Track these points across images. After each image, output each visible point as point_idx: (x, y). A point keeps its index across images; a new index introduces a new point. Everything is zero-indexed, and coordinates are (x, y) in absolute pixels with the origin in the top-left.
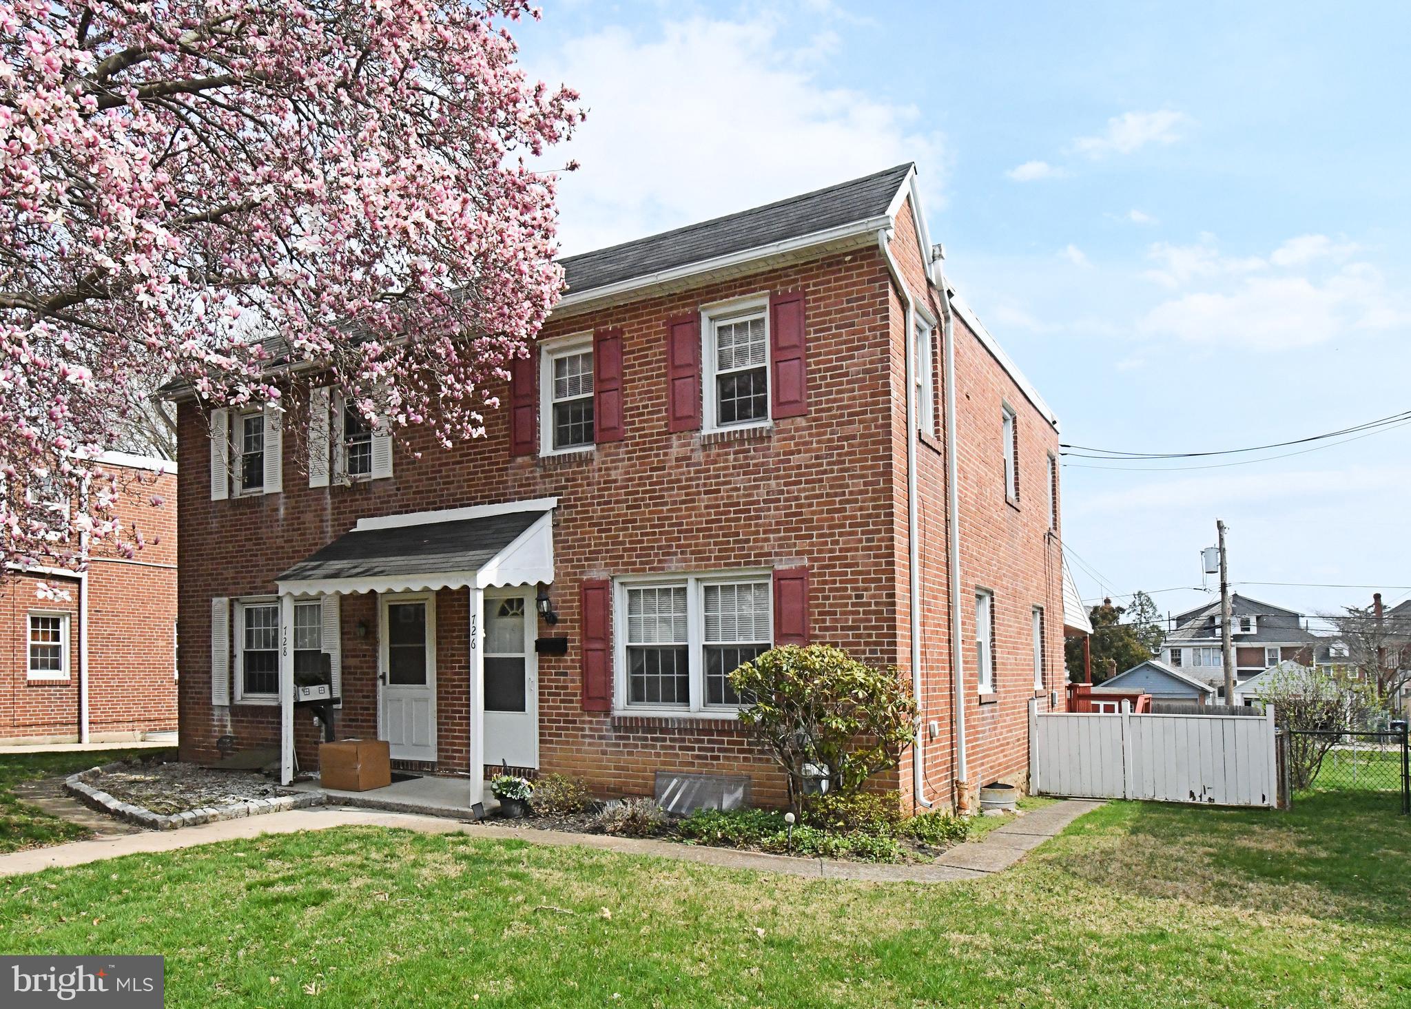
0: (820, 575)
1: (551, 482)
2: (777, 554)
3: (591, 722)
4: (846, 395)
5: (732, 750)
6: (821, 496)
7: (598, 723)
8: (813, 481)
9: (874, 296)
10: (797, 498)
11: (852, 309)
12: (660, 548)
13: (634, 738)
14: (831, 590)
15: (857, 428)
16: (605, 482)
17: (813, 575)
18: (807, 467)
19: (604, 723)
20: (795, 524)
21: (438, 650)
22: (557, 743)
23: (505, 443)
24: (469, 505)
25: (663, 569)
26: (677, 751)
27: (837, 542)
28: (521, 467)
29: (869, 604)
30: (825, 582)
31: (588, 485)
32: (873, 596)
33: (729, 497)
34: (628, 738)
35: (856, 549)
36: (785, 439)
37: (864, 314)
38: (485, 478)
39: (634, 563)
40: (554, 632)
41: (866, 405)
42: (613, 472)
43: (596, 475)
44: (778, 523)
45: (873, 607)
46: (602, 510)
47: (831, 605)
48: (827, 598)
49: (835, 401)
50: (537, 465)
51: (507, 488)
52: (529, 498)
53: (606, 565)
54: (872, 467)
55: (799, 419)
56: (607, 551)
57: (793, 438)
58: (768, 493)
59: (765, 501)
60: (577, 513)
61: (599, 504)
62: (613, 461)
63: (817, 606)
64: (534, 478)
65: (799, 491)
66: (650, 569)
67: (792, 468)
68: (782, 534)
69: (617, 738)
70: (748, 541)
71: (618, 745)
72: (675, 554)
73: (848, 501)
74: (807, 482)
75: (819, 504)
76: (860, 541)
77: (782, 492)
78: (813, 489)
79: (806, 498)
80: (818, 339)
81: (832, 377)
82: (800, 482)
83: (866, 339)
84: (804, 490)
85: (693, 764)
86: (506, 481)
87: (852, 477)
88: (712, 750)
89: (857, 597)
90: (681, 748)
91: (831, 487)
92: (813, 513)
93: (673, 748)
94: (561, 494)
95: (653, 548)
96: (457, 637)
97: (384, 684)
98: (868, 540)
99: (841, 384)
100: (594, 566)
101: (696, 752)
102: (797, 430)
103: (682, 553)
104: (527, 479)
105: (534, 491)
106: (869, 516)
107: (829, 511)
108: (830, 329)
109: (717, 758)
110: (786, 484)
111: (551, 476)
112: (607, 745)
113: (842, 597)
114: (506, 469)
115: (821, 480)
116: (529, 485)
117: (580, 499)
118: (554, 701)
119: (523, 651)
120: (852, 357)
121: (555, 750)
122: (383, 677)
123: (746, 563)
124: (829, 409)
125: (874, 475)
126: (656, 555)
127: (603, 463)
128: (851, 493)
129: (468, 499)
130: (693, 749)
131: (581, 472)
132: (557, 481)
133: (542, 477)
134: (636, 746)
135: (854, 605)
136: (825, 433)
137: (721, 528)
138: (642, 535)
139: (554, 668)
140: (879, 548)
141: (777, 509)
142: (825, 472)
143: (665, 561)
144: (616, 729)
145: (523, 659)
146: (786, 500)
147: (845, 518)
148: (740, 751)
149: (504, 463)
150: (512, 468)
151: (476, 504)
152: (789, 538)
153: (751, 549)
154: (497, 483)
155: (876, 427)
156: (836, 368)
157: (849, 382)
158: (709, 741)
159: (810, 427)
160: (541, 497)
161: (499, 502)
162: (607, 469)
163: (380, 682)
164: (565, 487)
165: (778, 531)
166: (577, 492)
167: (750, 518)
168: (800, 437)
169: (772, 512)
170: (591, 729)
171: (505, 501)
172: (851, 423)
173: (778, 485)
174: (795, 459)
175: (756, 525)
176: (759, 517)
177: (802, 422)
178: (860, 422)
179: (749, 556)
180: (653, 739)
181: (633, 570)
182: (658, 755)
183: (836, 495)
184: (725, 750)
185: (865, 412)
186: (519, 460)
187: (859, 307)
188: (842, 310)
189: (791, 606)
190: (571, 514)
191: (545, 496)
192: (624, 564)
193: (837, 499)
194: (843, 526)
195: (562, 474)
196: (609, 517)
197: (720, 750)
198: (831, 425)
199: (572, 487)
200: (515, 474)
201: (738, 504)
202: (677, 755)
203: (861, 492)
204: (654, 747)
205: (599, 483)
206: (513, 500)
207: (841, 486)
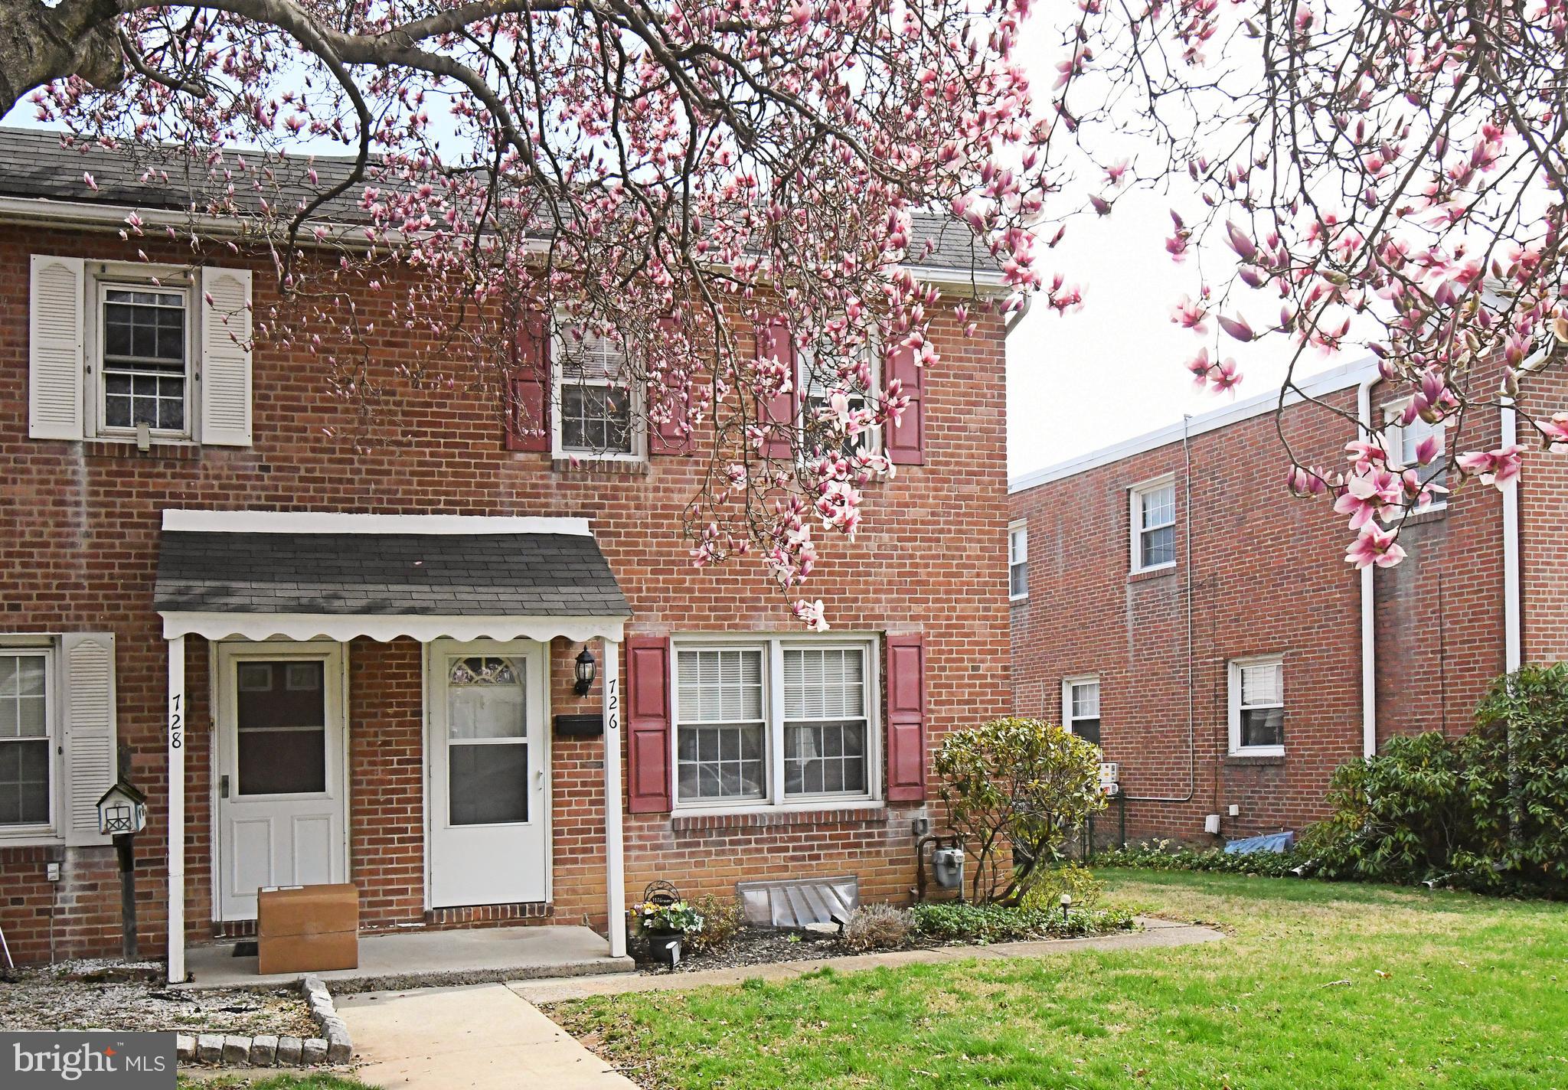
0: (937, 643)
1: (578, 496)
2: (889, 618)
3: (641, 828)
4: (964, 452)
5: (835, 846)
6: (937, 557)
7: (650, 828)
8: (930, 540)
9: (992, 353)
10: (912, 557)
11: (969, 360)
12: (742, 600)
13: (706, 843)
14: (947, 661)
15: (973, 489)
16: (664, 507)
17: (929, 644)
18: (923, 523)
19: (660, 828)
20: (911, 585)
21: (353, 736)
22: (584, 861)
23: (495, 427)
24: (424, 512)
25: (748, 627)
26: (766, 854)
27: (954, 609)
28: (524, 467)
29: (985, 677)
30: (941, 652)
31: (638, 507)
32: (989, 669)
33: (833, 546)
34: (698, 844)
35: (974, 618)
36: (899, 488)
37: (982, 369)
38: (455, 474)
39: (708, 618)
40: (580, 706)
41: (983, 465)
42: (676, 496)
43: (651, 495)
44: (890, 583)
45: (989, 680)
46: (659, 544)
47: (947, 678)
48: (943, 669)
49: (952, 455)
50: (552, 468)
51: (499, 494)
52: (538, 514)
53: (665, 618)
54: (989, 532)
55: (915, 468)
56: (666, 600)
57: (908, 488)
58: (879, 547)
59: (876, 556)
60: (619, 544)
61: (654, 535)
62: (675, 481)
63: (934, 677)
64: (547, 487)
65: (914, 549)
66: (729, 626)
67: (906, 522)
68: (895, 596)
69: (679, 845)
70: (856, 600)
71: (682, 855)
72: (765, 609)
73: (965, 566)
74: (923, 540)
75: (935, 566)
76: (977, 609)
77: (895, 548)
78: (930, 548)
79: (922, 557)
80: (936, 384)
81: (949, 429)
82: (915, 539)
83: (984, 396)
84: (920, 548)
85: (786, 868)
86: (497, 485)
87: (970, 540)
88: (812, 848)
89: (974, 668)
90: (770, 850)
91: (948, 548)
92: (929, 574)
93: (759, 851)
94: (593, 515)
95: (734, 599)
96: (396, 715)
97: (225, 795)
98: (986, 609)
99: (959, 438)
100: (648, 618)
101: (791, 853)
102: (912, 480)
103: (773, 609)
104: (534, 486)
105: (546, 505)
106: (986, 584)
107: (946, 575)
108: (947, 376)
109: (818, 857)
110: (900, 540)
111: (577, 487)
112: (665, 856)
113: (958, 669)
114: (497, 467)
115: (938, 540)
116: (538, 496)
117: (625, 526)
118: (578, 803)
119: (524, 734)
120: (969, 412)
121: (582, 871)
122: (225, 782)
123: (855, 626)
124: (947, 464)
125: (990, 541)
126: (738, 609)
127: (661, 480)
128: (968, 557)
129: (419, 502)
130: (786, 849)
131: (627, 489)
132: (586, 496)
133: (559, 486)
134: (709, 853)
135: (970, 677)
136: (941, 489)
137: (824, 582)
138: (718, 581)
139: (579, 757)
140: (995, 618)
141: (890, 566)
142: (941, 531)
143: (751, 617)
144: (678, 833)
145: (525, 746)
146: (900, 557)
147: (963, 583)
148: (844, 846)
149: (489, 456)
150: (504, 466)
151: (435, 512)
152: (904, 600)
153: (859, 609)
154: (479, 485)
155: (994, 491)
156: (953, 420)
157: (968, 438)
158: (807, 838)
159: (927, 480)
160: (559, 515)
161: (482, 513)
162: (666, 490)
163: (215, 793)
164: (601, 507)
165: (891, 591)
166: (620, 516)
167: (859, 574)
168: (916, 489)
169: (884, 569)
170: (640, 838)
171: (492, 514)
172: (968, 482)
173: (891, 539)
174: (912, 513)
175: (866, 583)
176: (869, 574)
177: (917, 472)
178: (978, 483)
179: (857, 617)
180: (732, 843)
181: (706, 627)
182: (739, 862)
183: (953, 557)
184: (828, 847)
185: (982, 474)
186: (520, 457)
187: (979, 361)
188: (961, 359)
189: (906, 677)
190: (610, 544)
191: (566, 515)
192: (691, 618)
193: (955, 562)
194: (960, 592)
195: (595, 488)
196: (669, 554)
197: (820, 847)
198: (948, 481)
199: (611, 507)
200: (510, 477)
201: (844, 556)
202: (765, 859)
203: (978, 558)
204: (734, 852)
205: (655, 507)
206: (510, 514)
207: (957, 549)
